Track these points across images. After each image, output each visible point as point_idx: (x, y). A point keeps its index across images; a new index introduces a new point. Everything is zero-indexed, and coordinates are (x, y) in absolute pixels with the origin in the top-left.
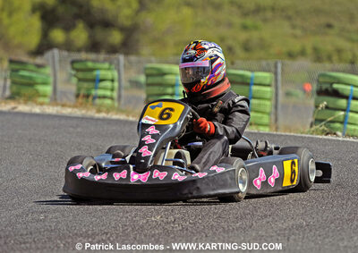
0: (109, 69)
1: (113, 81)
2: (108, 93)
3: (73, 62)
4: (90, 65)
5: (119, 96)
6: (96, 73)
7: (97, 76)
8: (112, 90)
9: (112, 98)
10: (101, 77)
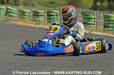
0: (94, 15)
1: (95, 19)
2: (93, 23)
3: (82, 12)
4: (87, 13)
5: (97, 24)
6: (89, 16)
7: (90, 17)
8: (95, 22)
9: (94, 24)
10: (91, 17)
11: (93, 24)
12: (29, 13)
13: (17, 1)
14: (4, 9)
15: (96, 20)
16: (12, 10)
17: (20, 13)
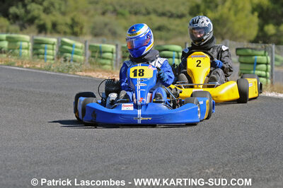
0: (265, 55)
1: (267, 64)
2: (264, 73)
3: (237, 49)
4: (250, 51)
5: (272, 75)
6: (254, 57)
7: (255, 59)
8: (266, 71)
9: (266, 77)
10: (258, 61)
11: (263, 77)
12: (112, 53)
13: (77, 26)
14: (53, 44)
15: (269, 66)
16: (72, 46)
17: (93, 52)
